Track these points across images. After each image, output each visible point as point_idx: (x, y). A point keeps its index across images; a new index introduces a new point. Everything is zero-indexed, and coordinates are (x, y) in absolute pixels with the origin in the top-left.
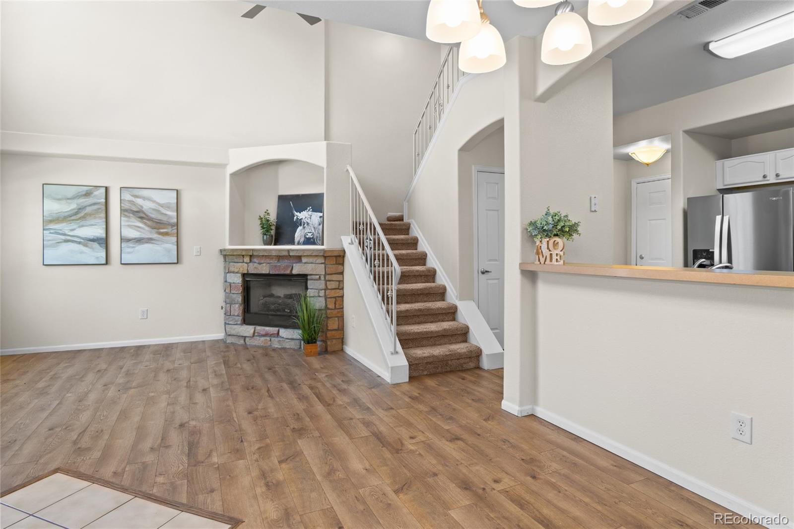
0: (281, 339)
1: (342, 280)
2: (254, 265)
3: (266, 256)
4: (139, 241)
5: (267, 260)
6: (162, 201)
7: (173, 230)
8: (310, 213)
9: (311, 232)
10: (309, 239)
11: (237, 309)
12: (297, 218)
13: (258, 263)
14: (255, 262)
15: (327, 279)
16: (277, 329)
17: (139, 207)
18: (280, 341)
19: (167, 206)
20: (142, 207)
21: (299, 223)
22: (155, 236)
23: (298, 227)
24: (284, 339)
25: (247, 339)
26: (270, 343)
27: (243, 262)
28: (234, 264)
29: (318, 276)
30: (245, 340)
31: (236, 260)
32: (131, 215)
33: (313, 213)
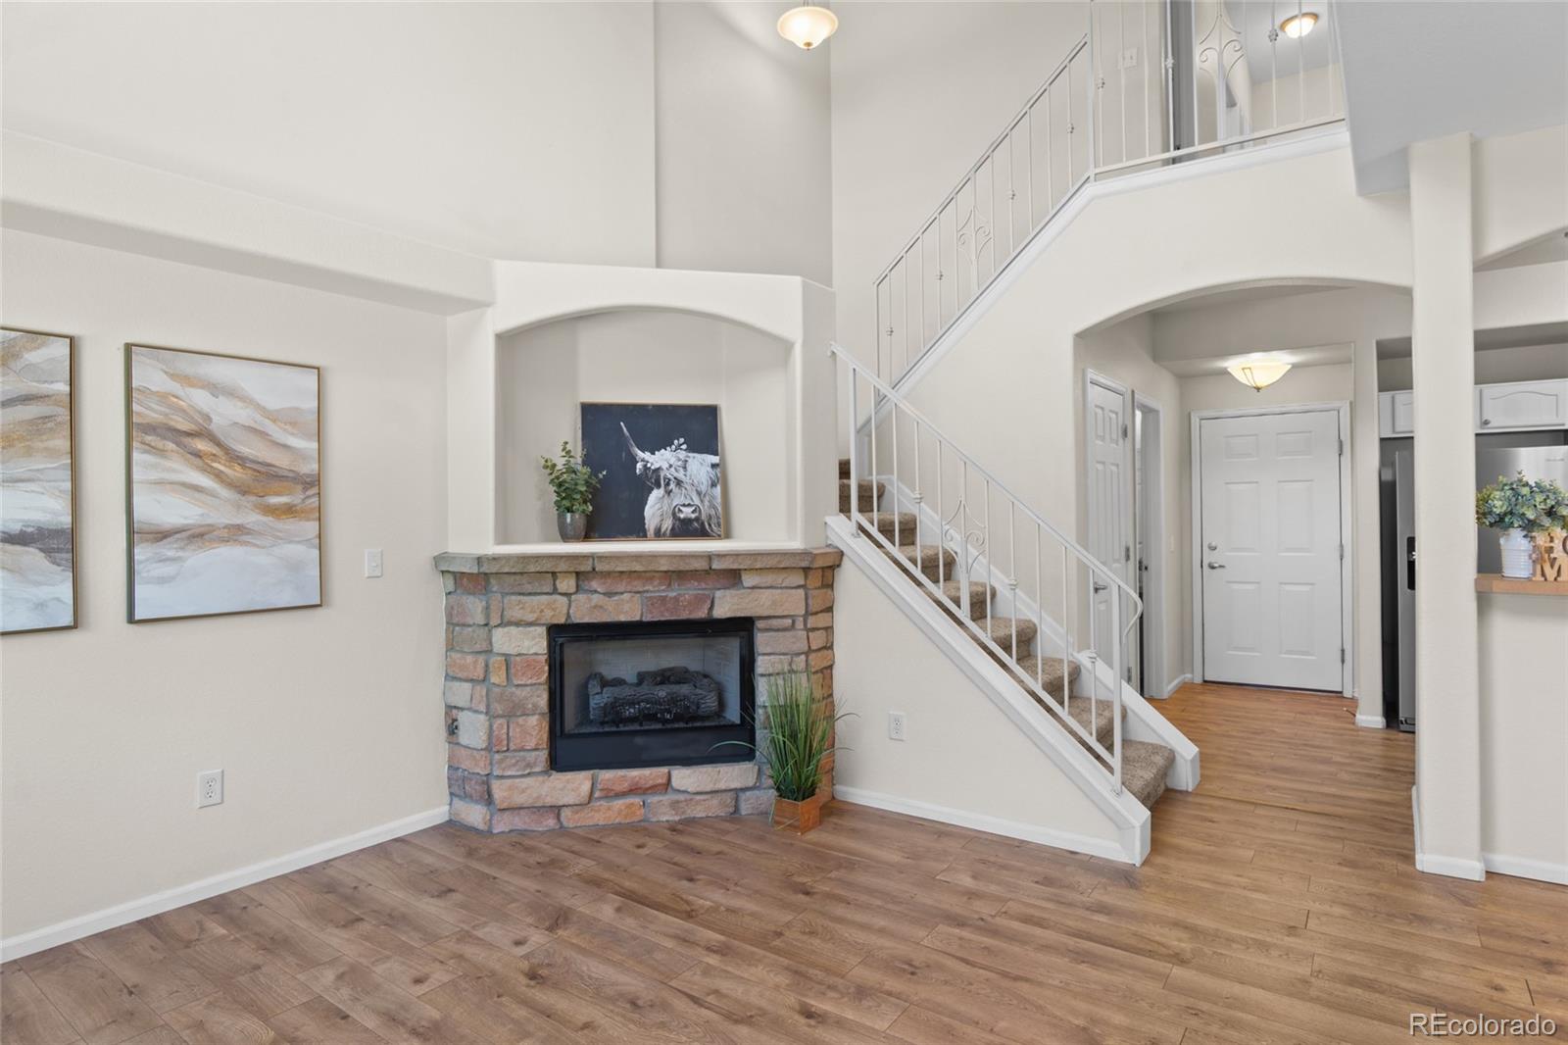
0: (681, 797)
1: (830, 625)
2: (590, 600)
3: (634, 572)
4: (198, 536)
5: (635, 583)
6: (273, 403)
7: (308, 497)
8: (682, 454)
9: (689, 505)
10: (687, 521)
11: (532, 730)
12: (645, 466)
13: (604, 594)
14: (596, 592)
15: (809, 626)
16: (664, 770)
17: (197, 417)
18: (678, 802)
19: (289, 419)
20: (208, 419)
21: (653, 479)
22: (252, 518)
24: (688, 797)
25: (565, 813)
26: (643, 811)
27: (555, 591)
28: (522, 597)
29: (790, 621)
30: (558, 817)
31: (529, 588)
32: (171, 446)
33: (690, 454)
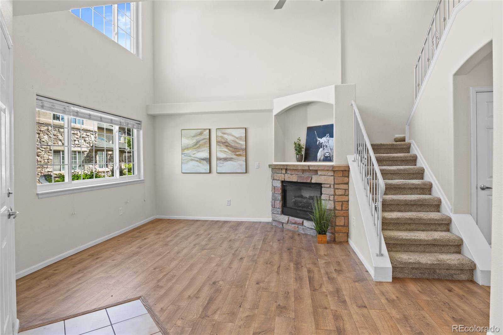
0: (304, 228)
1: (348, 188)
2: (288, 175)
3: (295, 169)
4: (226, 159)
5: (296, 172)
6: (237, 136)
7: (243, 152)
8: (328, 138)
9: (328, 152)
10: (327, 157)
11: (279, 204)
12: (319, 142)
13: (291, 174)
14: (289, 174)
15: (335, 188)
16: (302, 220)
17: (225, 139)
18: (304, 229)
19: (240, 138)
20: (227, 139)
21: (321, 146)
22: (234, 156)
23: (319, 149)
24: (306, 228)
25: (284, 225)
26: (297, 229)
27: (282, 173)
28: (277, 174)
29: (329, 185)
30: (283, 225)
31: (277, 172)
32: (222, 144)
33: (330, 138)
